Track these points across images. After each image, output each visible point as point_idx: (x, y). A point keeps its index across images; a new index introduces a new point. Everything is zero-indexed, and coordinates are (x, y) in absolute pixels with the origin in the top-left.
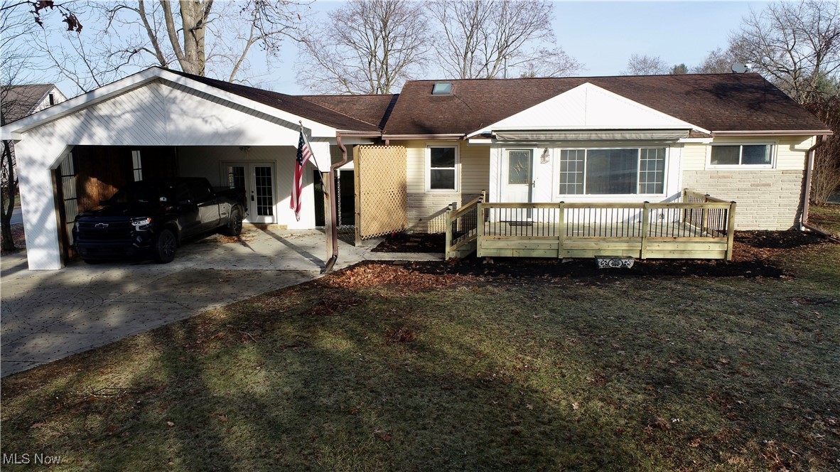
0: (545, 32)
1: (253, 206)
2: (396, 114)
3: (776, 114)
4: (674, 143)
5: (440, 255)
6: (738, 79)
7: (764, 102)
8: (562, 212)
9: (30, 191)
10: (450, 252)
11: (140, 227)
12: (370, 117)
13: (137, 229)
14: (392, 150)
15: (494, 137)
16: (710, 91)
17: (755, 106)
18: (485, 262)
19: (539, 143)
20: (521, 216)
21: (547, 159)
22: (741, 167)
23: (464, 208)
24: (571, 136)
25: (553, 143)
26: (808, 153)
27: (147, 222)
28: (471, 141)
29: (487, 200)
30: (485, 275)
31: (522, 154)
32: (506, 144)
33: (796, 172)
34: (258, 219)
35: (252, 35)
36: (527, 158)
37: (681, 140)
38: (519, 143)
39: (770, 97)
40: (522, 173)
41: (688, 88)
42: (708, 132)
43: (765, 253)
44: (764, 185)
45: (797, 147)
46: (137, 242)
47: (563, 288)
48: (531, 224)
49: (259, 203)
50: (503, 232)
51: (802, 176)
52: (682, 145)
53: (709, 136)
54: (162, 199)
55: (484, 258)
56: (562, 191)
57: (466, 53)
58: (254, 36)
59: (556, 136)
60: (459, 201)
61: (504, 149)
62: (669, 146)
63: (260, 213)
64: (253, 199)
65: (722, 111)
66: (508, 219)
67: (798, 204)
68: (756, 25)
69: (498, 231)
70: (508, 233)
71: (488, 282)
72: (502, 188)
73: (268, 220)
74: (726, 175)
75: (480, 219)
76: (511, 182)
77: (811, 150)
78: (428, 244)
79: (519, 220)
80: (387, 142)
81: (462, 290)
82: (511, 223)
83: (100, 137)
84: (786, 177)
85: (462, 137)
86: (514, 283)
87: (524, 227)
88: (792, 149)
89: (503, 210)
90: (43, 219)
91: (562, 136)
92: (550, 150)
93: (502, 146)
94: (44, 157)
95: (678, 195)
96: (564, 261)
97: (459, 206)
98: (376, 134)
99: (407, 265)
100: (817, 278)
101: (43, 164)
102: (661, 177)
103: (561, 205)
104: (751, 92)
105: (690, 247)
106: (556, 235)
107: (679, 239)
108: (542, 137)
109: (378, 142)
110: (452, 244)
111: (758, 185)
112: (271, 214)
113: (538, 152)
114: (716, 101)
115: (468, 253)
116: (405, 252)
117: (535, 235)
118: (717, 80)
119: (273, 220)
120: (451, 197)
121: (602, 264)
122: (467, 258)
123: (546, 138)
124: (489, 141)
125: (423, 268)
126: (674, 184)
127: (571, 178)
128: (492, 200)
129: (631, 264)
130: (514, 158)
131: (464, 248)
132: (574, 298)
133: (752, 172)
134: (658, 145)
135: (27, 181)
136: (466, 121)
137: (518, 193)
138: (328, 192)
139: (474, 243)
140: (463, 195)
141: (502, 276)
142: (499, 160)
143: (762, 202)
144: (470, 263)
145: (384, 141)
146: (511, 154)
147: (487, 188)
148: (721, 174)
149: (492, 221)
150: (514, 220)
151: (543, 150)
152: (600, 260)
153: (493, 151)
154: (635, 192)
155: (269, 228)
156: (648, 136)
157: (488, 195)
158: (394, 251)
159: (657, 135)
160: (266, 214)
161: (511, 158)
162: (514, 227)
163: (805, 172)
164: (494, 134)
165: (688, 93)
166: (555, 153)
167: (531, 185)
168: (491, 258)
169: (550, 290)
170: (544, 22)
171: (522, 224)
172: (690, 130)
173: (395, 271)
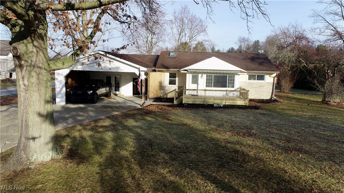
0: (204, 33)
1: (114, 88)
2: (159, 62)
3: (266, 67)
4: (237, 74)
5: (172, 103)
6: (258, 55)
7: (264, 63)
8: (205, 92)
9: (58, 82)
10: (175, 102)
11: (90, 93)
12: (151, 62)
13: (89, 94)
14: (158, 73)
15: (188, 71)
16: (250, 59)
17: (261, 64)
18: (185, 105)
19: (200, 73)
20: (195, 93)
21: (202, 77)
22: (256, 81)
23: (179, 90)
24: (209, 71)
25: (204, 73)
26: (274, 78)
27: (91, 92)
28: (181, 72)
29: (185, 88)
30: (185, 108)
31: (196, 76)
32: (191, 73)
33: (271, 83)
34: (114, 92)
35: (104, 29)
36: (197, 77)
37: (238, 74)
38: (194, 73)
39: (266, 61)
40: (195, 80)
41: (244, 58)
42: (246, 71)
43: (258, 104)
44: (262, 86)
45: (271, 76)
46: (89, 97)
47: (204, 110)
48: (197, 95)
49: (115, 87)
50: (190, 97)
51: (273, 84)
52: (239, 75)
53: (246, 73)
54: (93, 86)
55: (184, 104)
56: (207, 86)
57: (179, 40)
58: (105, 30)
59: (205, 71)
60: (177, 88)
61: (190, 74)
62: (236, 75)
63: (115, 91)
64: (113, 86)
65: (252, 65)
66: (191, 94)
67: (272, 92)
68: (275, 32)
69: (188, 97)
70: (191, 97)
71: (186, 109)
72: (189, 85)
73: (117, 93)
74: (252, 83)
75: (184, 93)
76: (192, 83)
77: (275, 77)
78: (168, 100)
79: (194, 94)
80: (157, 71)
81: (179, 111)
82: (192, 95)
83: (79, 68)
84: (268, 84)
85: (179, 70)
86: (192, 109)
87: (195, 96)
88: (270, 76)
89: (190, 91)
90: (61, 90)
91: (206, 71)
92: (203, 75)
93: (190, 73)
94: (62, 73)
95: (238, 88)
96: (206, 105)
97: (177, 90)
98: (154, 69)
99: (164, 105)
100: (266, 110)
101: (62, 75)
102: (234, 83)
103: (205, 90)
104: (261, 60)
105: (237, 102)
106: (204, 98)
107: (235, 100)
108: (201, 71)
109: (155, 71)
110: (176, 100)
111: (261, 86)
112: (119, 91)
113: (200, 75)
114: (251, 62)
115: (180, 103)
116: (162, 102)
117: (198, 98)
118: (252, 55)
119: (119, 93)
120: (175, 87)
121: (215, 105)
122: (180, 104)
123: (203, 72)
124: (186, 72)
125: (168, 106)
126: (237, 85)
127: (209, 83)
128: (187, 88)
129: (222, 106)
130: (193, 77)
131: (179, 101)
132: (207, 112)
133: (259, 83)
134: (232, 75)
135: (57, 79)
136: (179, 65)
137: (194, 86)
138: (144, 85)
139: (182, 100)
140: (178, 87)
141: (189, 108)
142: (189, 77)
143: (262, 91)
144: (181, 105)
145: (156, 70)
146: (192, 75)
147: (185, 85)
148: (251, 83)
149: (187, 94)
150: (193, 94)
151: (201, 75)
152: (214, 104)
153: (187, 75)
154: (227, 87)
155: (118, 95)
156: (230, 72)
157: (186, 87)
158: (159, 102)
159: (232, 72)
160: (117, 91)
161: (192, 77)
162: (192, 96)
163: (273, 83)
164: (188, 70)
165: (244, 59)
166: (205, 76)
167: (198, 84)
168: (186, 104)
169: (201, 111)
170: (204, 31)
171: (195, 95)
172: (241, 71)
173: (161, 106)
